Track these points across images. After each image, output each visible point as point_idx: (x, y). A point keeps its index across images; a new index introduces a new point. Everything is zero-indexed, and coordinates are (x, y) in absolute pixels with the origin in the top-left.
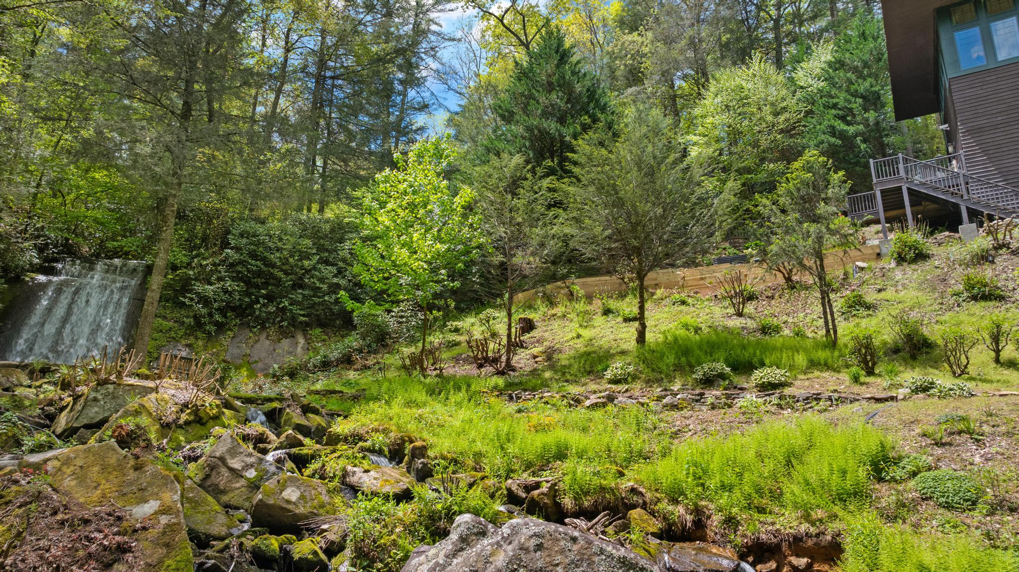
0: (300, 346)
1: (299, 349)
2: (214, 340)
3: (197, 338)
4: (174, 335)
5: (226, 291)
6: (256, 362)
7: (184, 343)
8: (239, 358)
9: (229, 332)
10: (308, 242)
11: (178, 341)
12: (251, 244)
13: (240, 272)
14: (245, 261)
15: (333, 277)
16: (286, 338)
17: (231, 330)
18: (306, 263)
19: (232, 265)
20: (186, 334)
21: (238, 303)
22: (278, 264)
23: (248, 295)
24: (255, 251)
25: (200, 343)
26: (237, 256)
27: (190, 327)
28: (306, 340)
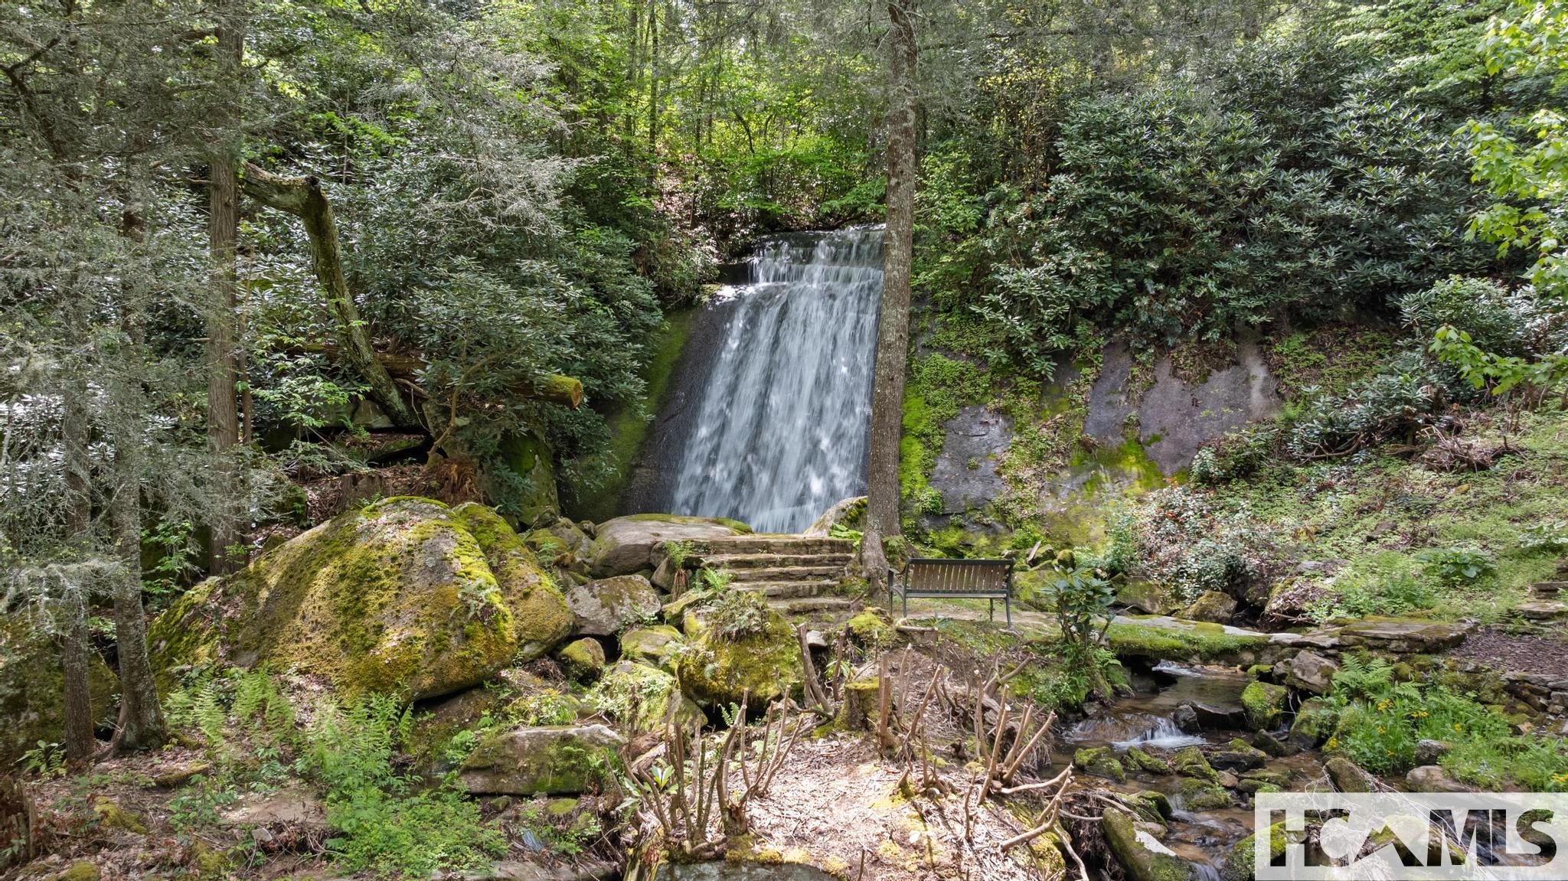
0: (1257, 385)
1: (1256, 397)
2: (1055, 391)
3: (1018, 393)
4: (970, 391)
5: (1067, 277)
6: (1156, 439)
7: (991, 405)
8: (1114, 433)
9: (1086, 370)
10: (1247, 120)
11: (980, 404)
12: (1109, 152)
13: (1093, 225)
14: (1100, 197)
15: (1325, 199)
16: (1219, 369)
17: (1089, 363)
18: (1250, 177)
19: (1072, 211)
20: (993, 384)
21: (1096, 301)
22: (1181, 189)
23: (1117, 275)
24: (1119, 168)
25: (1026, 402)
26: (1080, 190)
27: (999, 368)
28: (1270, 369)
